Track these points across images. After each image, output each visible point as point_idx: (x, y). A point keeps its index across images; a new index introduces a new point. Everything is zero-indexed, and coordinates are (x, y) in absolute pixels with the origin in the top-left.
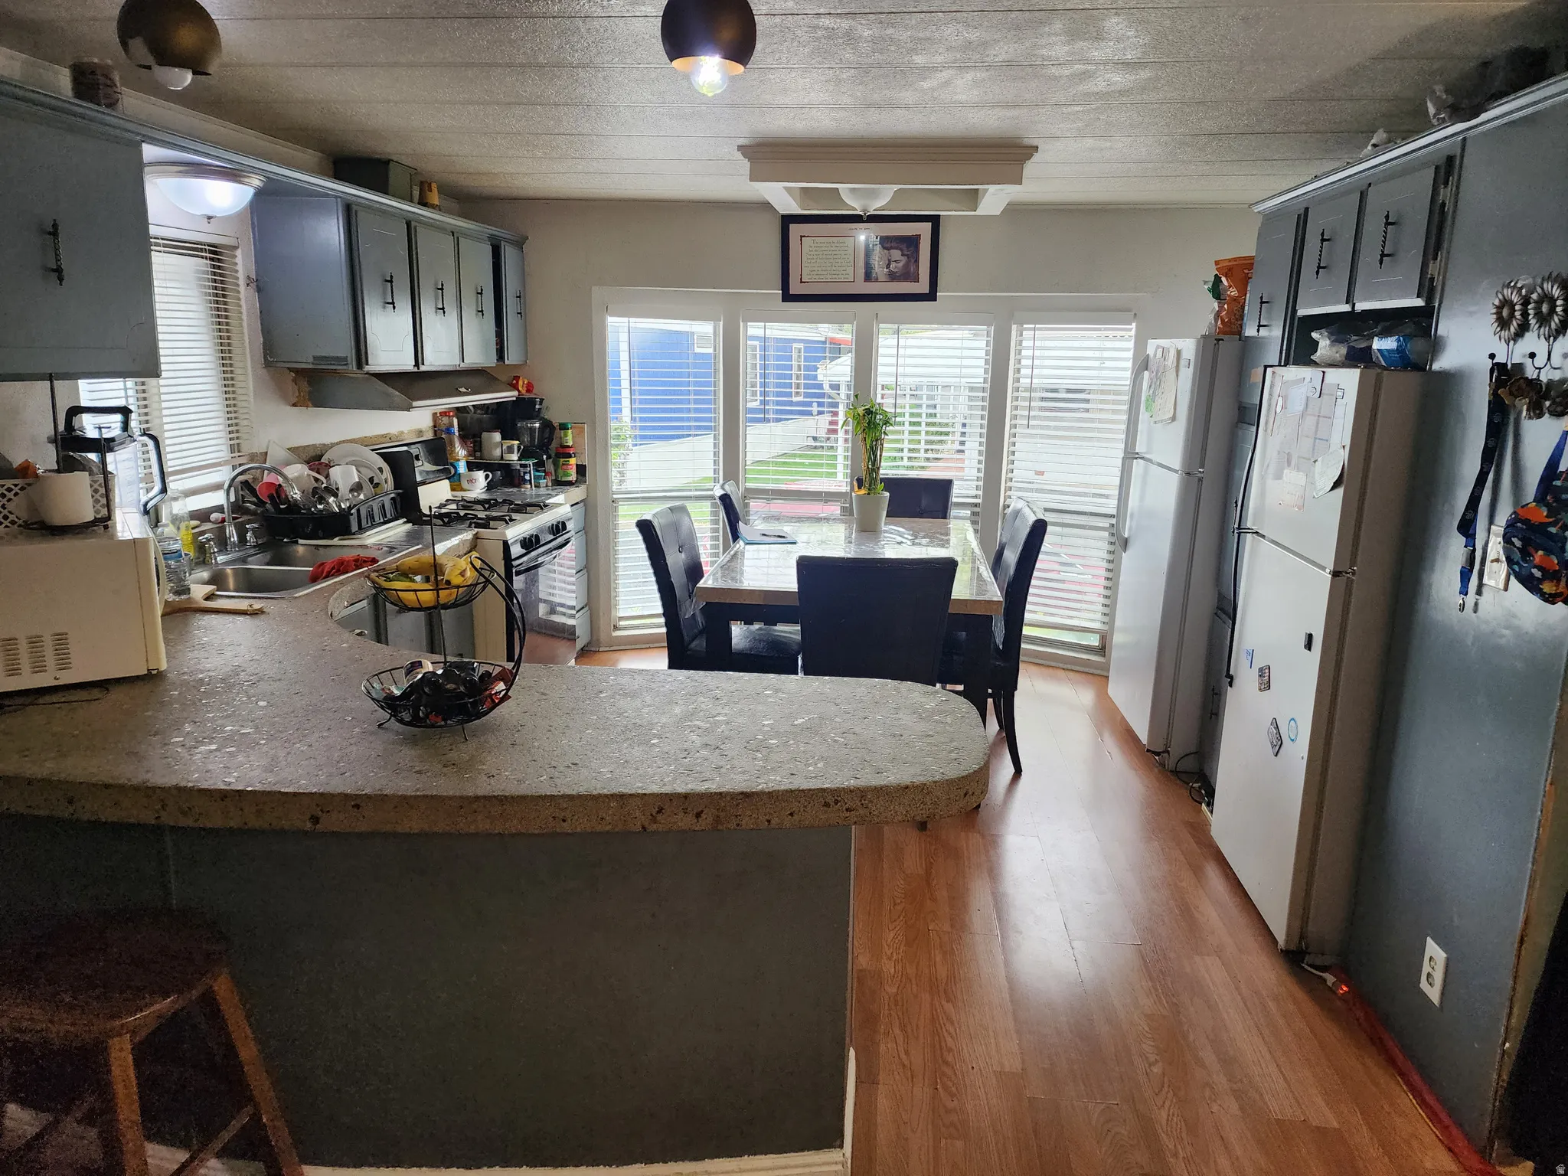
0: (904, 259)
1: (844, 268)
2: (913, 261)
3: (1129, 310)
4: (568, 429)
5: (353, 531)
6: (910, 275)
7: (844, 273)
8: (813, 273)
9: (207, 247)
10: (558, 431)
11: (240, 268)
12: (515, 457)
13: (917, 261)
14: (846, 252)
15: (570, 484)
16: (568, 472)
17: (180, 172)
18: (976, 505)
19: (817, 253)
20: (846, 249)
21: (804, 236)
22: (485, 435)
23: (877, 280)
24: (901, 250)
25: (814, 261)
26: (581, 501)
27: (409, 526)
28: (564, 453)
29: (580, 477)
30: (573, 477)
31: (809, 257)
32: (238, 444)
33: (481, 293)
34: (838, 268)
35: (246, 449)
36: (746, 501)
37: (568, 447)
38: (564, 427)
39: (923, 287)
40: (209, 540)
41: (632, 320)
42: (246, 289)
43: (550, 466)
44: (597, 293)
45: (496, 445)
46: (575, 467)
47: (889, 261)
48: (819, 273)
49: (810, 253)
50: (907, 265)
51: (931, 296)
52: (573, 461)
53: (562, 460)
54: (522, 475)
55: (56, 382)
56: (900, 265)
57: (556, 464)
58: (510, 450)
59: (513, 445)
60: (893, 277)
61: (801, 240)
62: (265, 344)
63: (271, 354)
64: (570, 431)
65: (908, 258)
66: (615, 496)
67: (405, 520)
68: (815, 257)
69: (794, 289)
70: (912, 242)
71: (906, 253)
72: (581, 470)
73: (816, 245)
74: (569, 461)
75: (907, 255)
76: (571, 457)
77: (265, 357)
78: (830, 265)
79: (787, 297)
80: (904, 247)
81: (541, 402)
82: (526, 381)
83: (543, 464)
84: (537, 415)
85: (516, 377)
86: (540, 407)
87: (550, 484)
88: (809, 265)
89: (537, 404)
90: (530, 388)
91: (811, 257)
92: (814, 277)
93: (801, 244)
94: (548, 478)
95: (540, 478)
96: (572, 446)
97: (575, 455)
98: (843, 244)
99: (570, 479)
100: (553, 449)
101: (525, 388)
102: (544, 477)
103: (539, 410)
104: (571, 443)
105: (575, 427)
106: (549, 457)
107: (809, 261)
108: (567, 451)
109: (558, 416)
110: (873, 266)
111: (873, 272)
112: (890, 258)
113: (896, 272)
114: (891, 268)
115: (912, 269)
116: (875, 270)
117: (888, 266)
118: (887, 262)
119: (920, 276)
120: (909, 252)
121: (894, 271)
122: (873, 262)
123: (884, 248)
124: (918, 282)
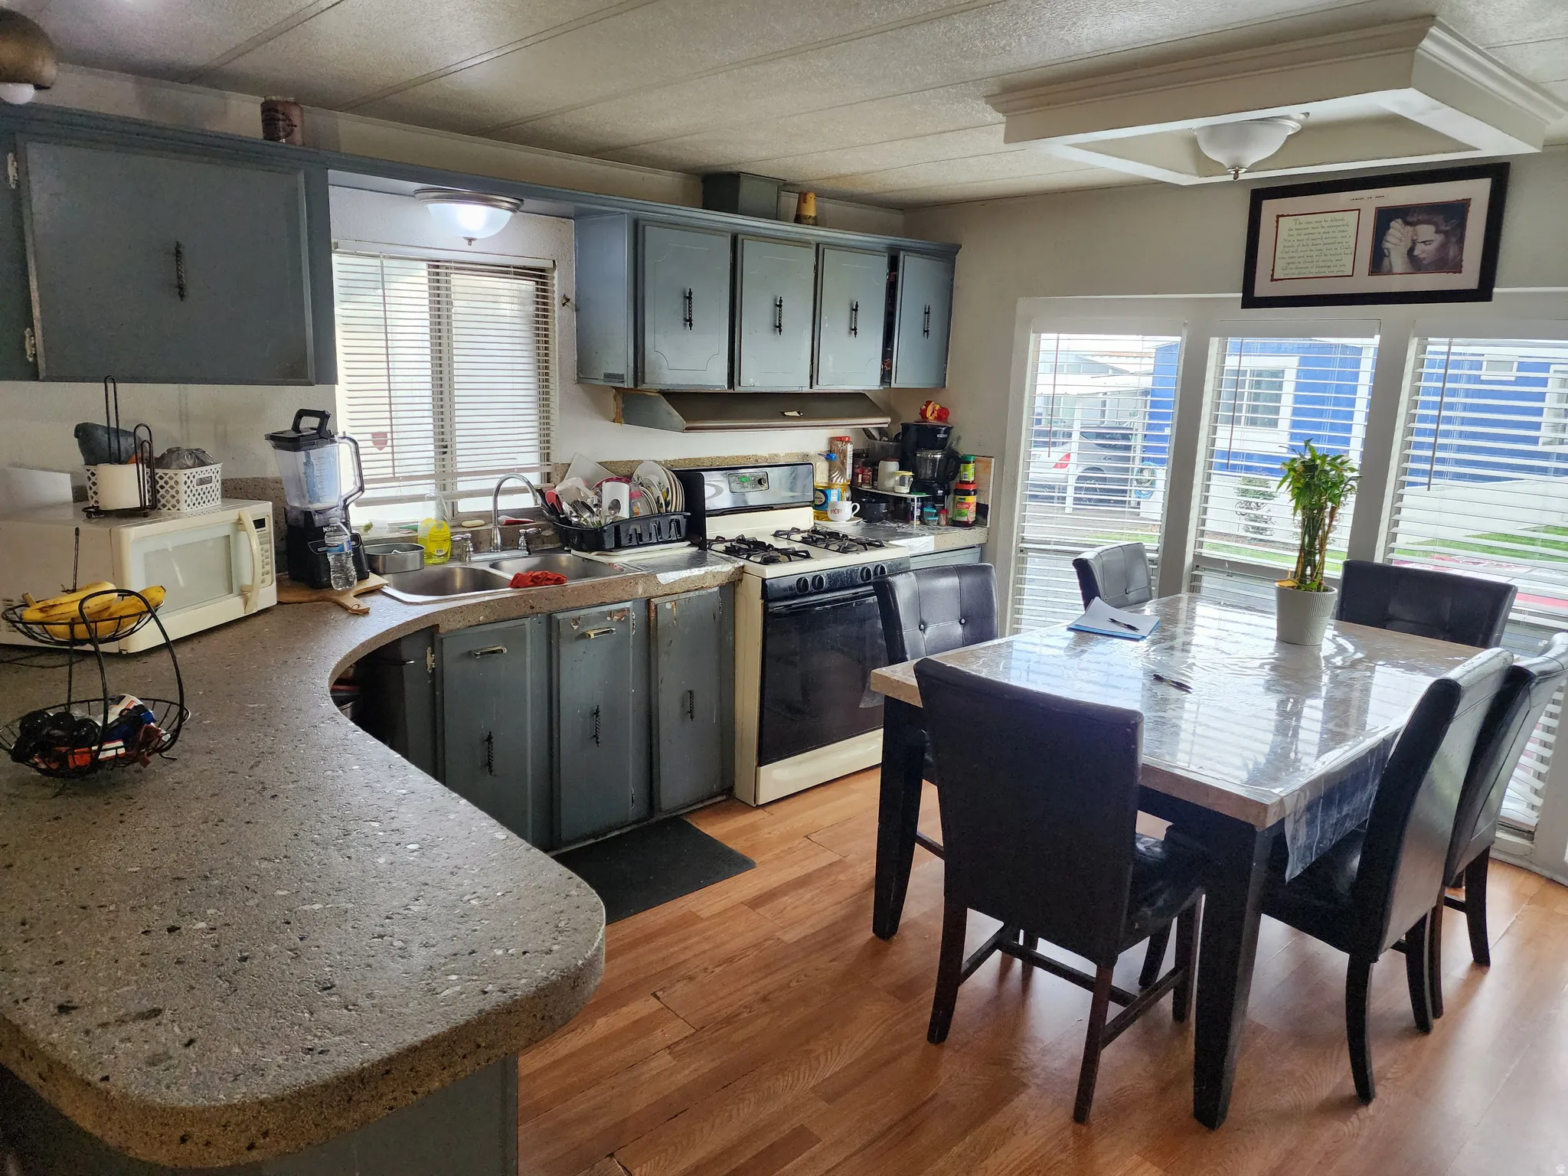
0: (1439, 239)
1: (1339, 257)
2: (1454, 241)
4: (969, 463)
5: (607, 547)
6: (1449, 263)
7: (1338, 263)
8: (1291, 266)
9: (512, 269)
10: (961, 463)
11: (556, 288)
12: (904, 490)
13: (1461, 240)
14: (1344, 234)
15: (966, 525)
16: (963, 511)
17: (434, 198)
19: (1300, 238)
20: (1344, 228)
21: (1283, 216)
22: (882, 463)
23: (1391, 273)
24: (1436, 224)
25: (1294, 249)
26: (978, 544)
27: (695, 549)
28: (964, 490)
29: (980, 518)
30: (971, 516)
31: (1286, 244)
32: (548, 453)
33: (856, 310)
34: (1329, 258)
35: (553, 459)
36: (1196, 573)
37: (968, 483)
38: (967, 461)
39: (1469, 278)
40: (466, 539)
42: (560, 309)
43: (948, 502)
44: (1023, 305)
45: (893, 474)
46: (973, 507)
47: (1414, 243)
48: (1300, 266)
49: (1290, 238)
50: (1443, 247)
51: (1483, 292)
52: (972, 500)
53: (959, 497)
54: (911, 508)
55: (118, 385)
56: (1435, 245)
57: (954, 500)
58: (902, 482)
59: (905, 477)
60: (1417, 266)
61: (1277, 221)
62: (579, 361)
63: (583, 372)
64: (971, 466)
65: (1446, 237)
66: (1023, 545)
67: (689, 543)
68: (1297, 243)
69: (1262, 289)
70: (1457, 212)
71: (1443, 228)
72: (982, 510)
73: (1298, 226)
74: (965, 499)
75: (1446, 233)
76: (969, 494)
77: (578, 374)
78: (1318, 253)
79: (1250, 301)
80: (1439, 219)
81: (948, 431)
82: (938, 407)
83: (941, 500)
84: (941, 445)
85: (928, 403)
86: (946, 436)
87: (943, 522)
88: (1286, 256)
89: (942, 432)
90: (943, 414)
91: (1289, 244)
92: (1291, 271)
93: (1277, 227)
94: (942, 515)
95: (931, 515)
96: (973, 483)
97: (976, 492)
98: (1340, 223)
99: (965, 519)
100: (953, 485)
101: (935, 414)
102: (936, 515)
103: (945, 439)
104: (971, 479)
105: (979, 461)
106: (947, 493)
107: (1287, 249)
108: (966, 487)
109: (963, 448)
110: (1386, 251)
111: (1386, 261)
112: (1415, 238)
113: (1424, 259)
114: (1416, 253)
115: (1451, 253)
116: (1389, 256)
117: (1411, 251)
118: (1410, 244)
119: (1463, 263)
120: (1448, 228)
121: (1421, 256)
122: (1387, 245)
123: (1407, 223)
124: (1460, 272)
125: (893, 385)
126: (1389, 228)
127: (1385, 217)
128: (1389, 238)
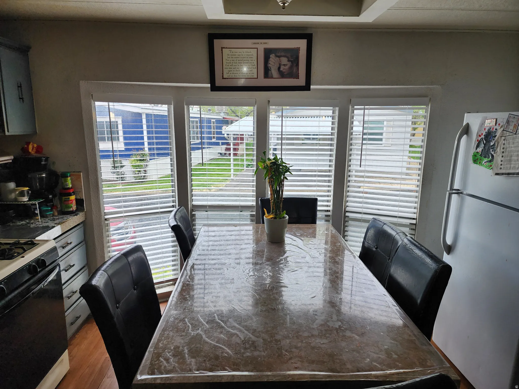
0: (289, 64)
1: (251, 70)
2: (295, 65)
3: (426, 96)
6: (293, 74)
7: (251, 72)
8: (230, 72)
10: (60, 177)
12: (26, 199)
13: (297, 65)
14: (251, 59)
15: (72, 213)
16: (69, 205)
18: (328, 211)
19: (233, 59)
20: (252, 56)
21: (224, 48)
22: (2, 185)
23: (272, 78)
24: (287, 57)
25: (231, 64)
26: (82, 223)
28: (66, 193)
29: (79, 208)
30: (74, 207)
31: (227, 62)
34: (247, 69)
36: (193, 213)
37: (69, 188)
38: (65, 176)
39: (301, 81)
41: (111, 104)
43: (56, 202)
44: (83, 85)
45: (11, 191)
46: (74, 202)
47: (280, 65)
48: (234, 73)
49: (228, 59)
50: (291, 67)
51: (307, 88)
52: (73, 198)
53: (64, 198)
54: (33, 210)
56: (287, 67)
57: (60, 200)
58: (22, 194)
59: (23, 191)
60: (282, 75)
61: (222, 50)
64: (69, 178)
65: (292, 63)
66: (106, 217)
68: (232, 62)
69: (218, 83)
70: (295, 53)
71: (290, 59)
72: (80, 202)
73: (232, 54)
74: (69, 198)
75: (292, 61)
76: (71, 195)
79: (214, 88)
80: (289, 55)
81: (47, 159)
82: (35, 146)
83: (51, 201)
84: (44, 168)
85: (28, 144)
86: (46, 163)
87: (56, 214)
88: (227, 67)
89: (44, 160)
90: (39, 149)
91: (229, 62)
92: (231, 75)
93: (222, 53)
94: (54, 210)
95: (47, 211)
96: (71, 188)
97: (74, 193)
98: (250, 54)
99: (71, 209)
100: (57, 190)
101: (34, 150)
102: (51, 210)
103: (45, 165)
104: (70, 186)
105: (73, 175)
106: (54, 196)
107: (228, 64)
108: (68, 191)
109: (60, 168)
110: (269, 68)
111: (270, 72)
112: (280, 63)
113: (284, 72)
114: (281, 69)
115: (295, 70)
116: (271, 70)
117: (279, 68)
118: (278, 66)
119: (299, 75)
120: (292, 60)
121: (283, 71)
122: (270, 65)
123: (277, 56)
124: (298, 78)
125: (7, 133)
126: (269, 58)
127: (268, 53)
128: (270, 62)
